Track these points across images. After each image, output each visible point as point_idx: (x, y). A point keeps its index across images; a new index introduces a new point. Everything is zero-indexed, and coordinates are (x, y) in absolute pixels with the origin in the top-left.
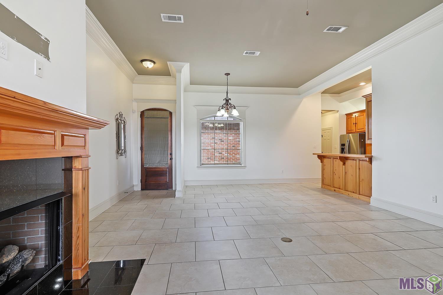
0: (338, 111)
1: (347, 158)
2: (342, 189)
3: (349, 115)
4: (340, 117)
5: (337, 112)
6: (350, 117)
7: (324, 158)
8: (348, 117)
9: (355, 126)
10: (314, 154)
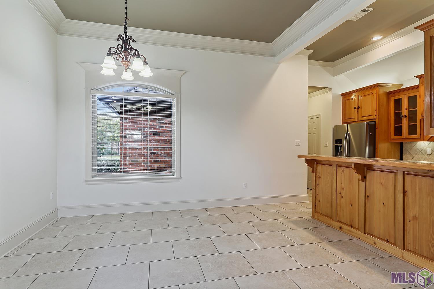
0: (330, 89)
1: (369, 168)
2: (358, 229)
3: (346, 96)
4: (334, 98)
5: (329, 91)
6: (347, 98)
7: (317, 163)
8: (346, 99)
9: (356, 112)
10: (299, 157)
